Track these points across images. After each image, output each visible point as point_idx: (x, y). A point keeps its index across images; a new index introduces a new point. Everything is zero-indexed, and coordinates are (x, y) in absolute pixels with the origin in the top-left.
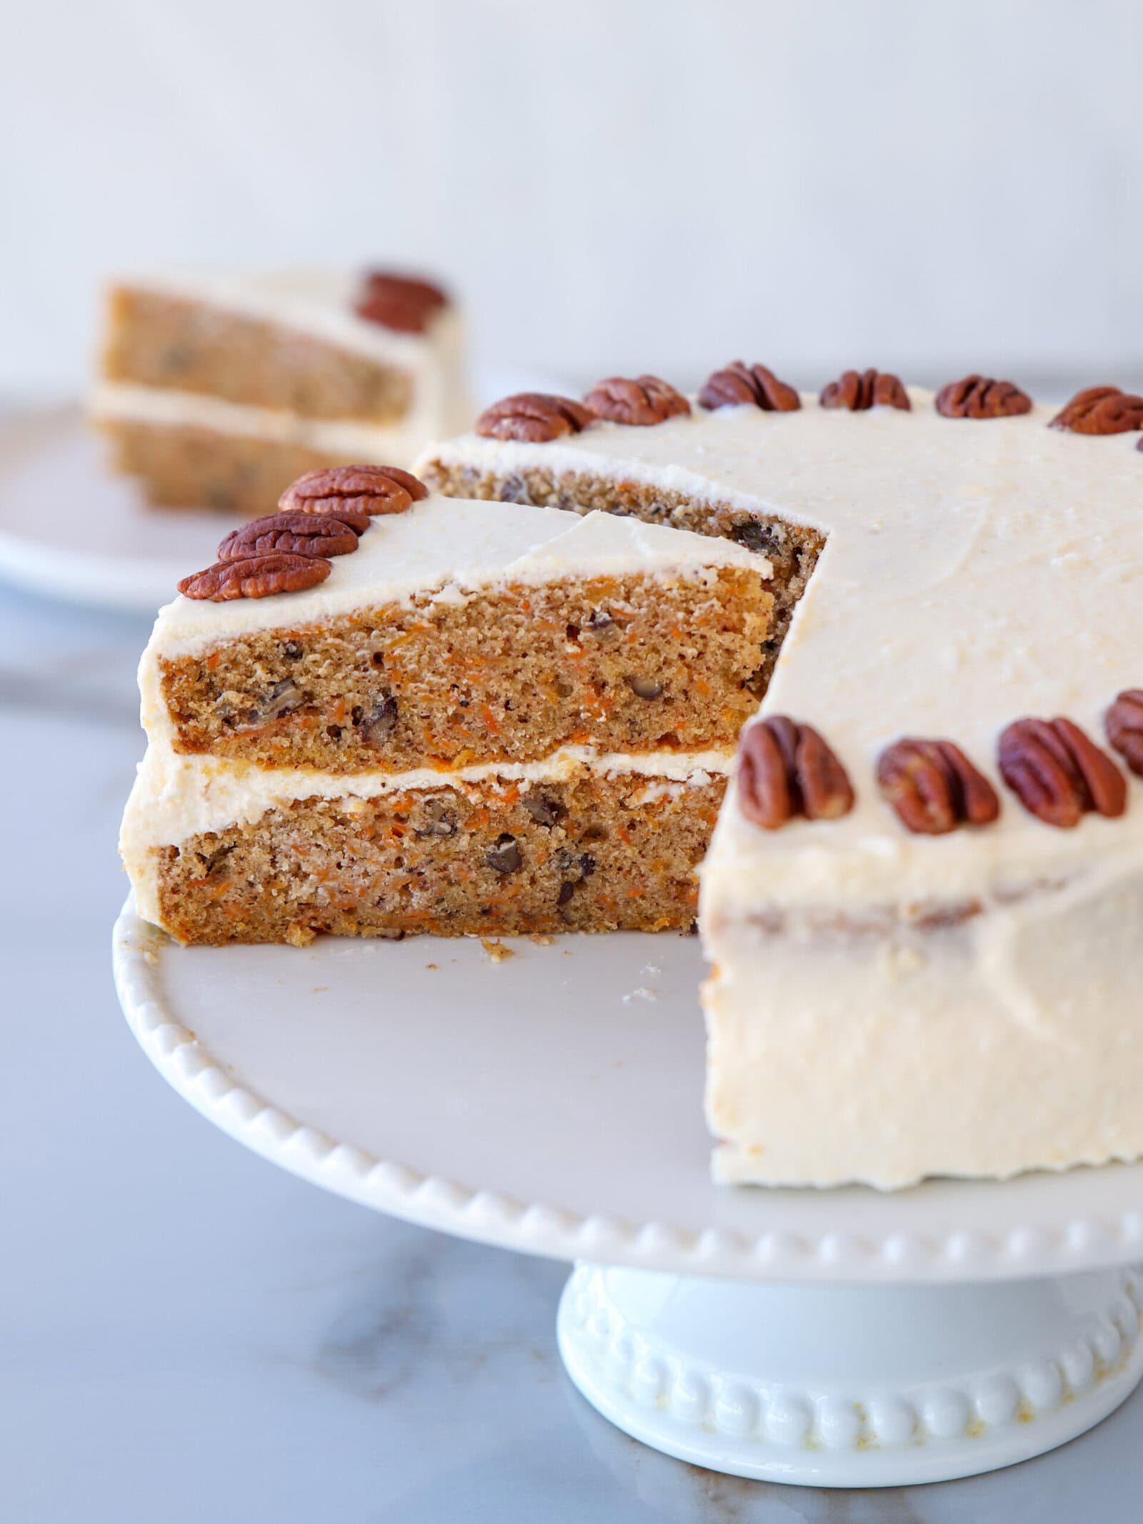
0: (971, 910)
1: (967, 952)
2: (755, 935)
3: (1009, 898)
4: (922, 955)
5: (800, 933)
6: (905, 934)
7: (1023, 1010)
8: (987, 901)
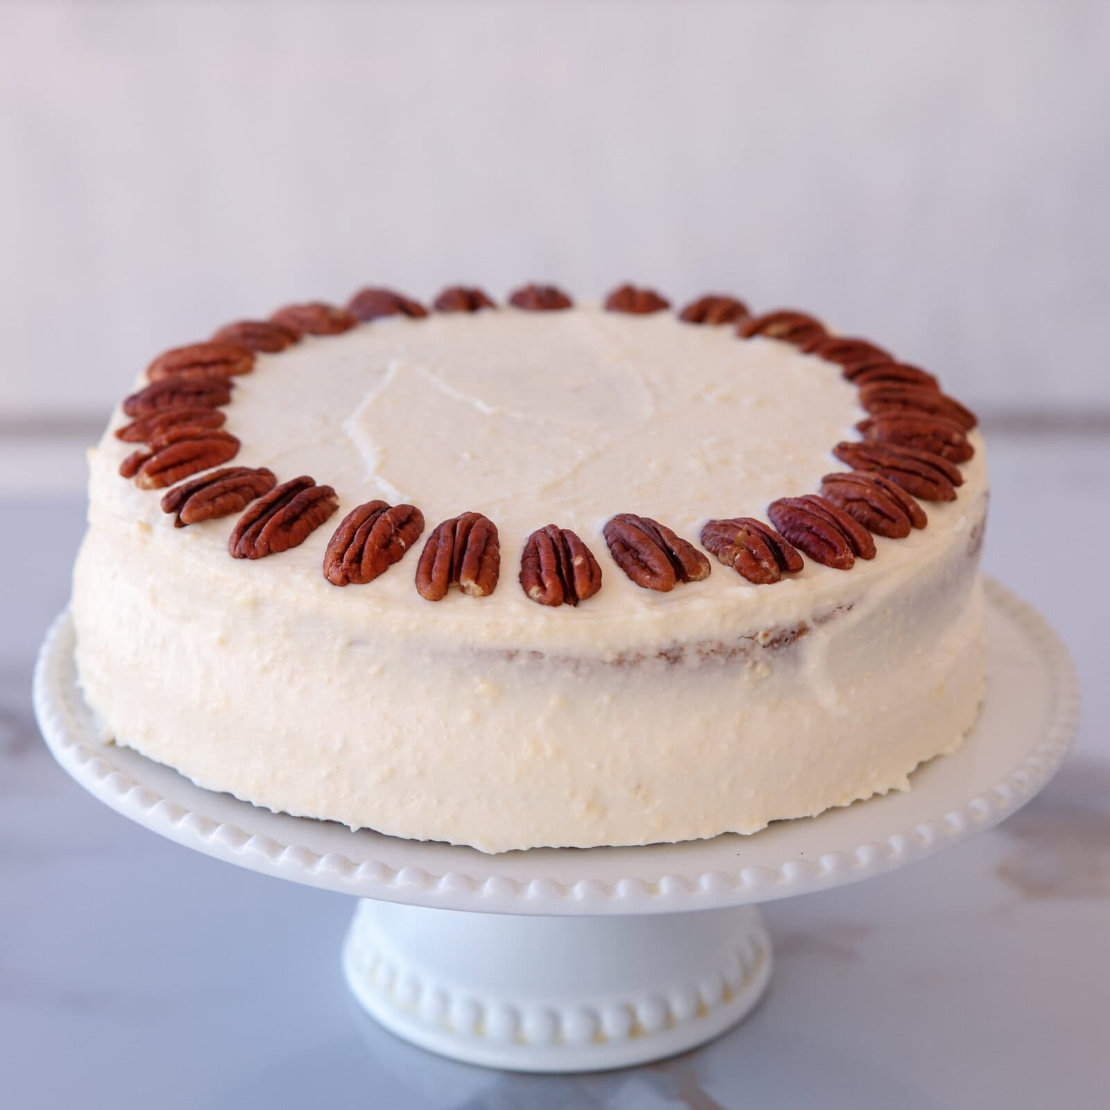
0: (802, 630)
1: (797, 661)
2: (662, 664)
3: (822, 620)
4: (769, 665)
5: (692, 660)
6: (760, 653)
7: (828, 698)
8: (810, 624)
